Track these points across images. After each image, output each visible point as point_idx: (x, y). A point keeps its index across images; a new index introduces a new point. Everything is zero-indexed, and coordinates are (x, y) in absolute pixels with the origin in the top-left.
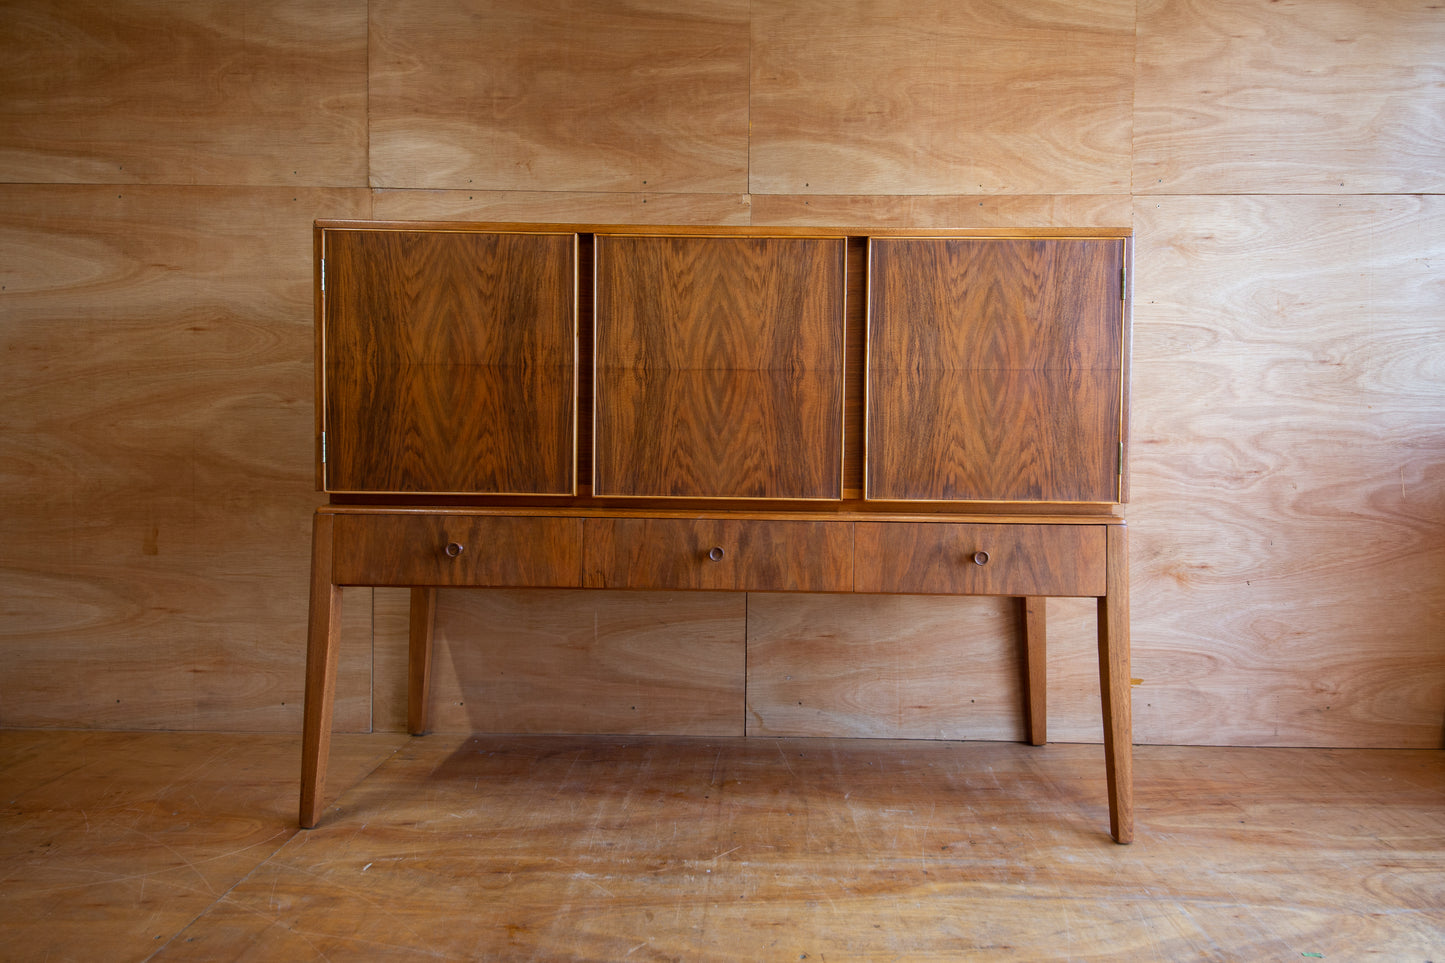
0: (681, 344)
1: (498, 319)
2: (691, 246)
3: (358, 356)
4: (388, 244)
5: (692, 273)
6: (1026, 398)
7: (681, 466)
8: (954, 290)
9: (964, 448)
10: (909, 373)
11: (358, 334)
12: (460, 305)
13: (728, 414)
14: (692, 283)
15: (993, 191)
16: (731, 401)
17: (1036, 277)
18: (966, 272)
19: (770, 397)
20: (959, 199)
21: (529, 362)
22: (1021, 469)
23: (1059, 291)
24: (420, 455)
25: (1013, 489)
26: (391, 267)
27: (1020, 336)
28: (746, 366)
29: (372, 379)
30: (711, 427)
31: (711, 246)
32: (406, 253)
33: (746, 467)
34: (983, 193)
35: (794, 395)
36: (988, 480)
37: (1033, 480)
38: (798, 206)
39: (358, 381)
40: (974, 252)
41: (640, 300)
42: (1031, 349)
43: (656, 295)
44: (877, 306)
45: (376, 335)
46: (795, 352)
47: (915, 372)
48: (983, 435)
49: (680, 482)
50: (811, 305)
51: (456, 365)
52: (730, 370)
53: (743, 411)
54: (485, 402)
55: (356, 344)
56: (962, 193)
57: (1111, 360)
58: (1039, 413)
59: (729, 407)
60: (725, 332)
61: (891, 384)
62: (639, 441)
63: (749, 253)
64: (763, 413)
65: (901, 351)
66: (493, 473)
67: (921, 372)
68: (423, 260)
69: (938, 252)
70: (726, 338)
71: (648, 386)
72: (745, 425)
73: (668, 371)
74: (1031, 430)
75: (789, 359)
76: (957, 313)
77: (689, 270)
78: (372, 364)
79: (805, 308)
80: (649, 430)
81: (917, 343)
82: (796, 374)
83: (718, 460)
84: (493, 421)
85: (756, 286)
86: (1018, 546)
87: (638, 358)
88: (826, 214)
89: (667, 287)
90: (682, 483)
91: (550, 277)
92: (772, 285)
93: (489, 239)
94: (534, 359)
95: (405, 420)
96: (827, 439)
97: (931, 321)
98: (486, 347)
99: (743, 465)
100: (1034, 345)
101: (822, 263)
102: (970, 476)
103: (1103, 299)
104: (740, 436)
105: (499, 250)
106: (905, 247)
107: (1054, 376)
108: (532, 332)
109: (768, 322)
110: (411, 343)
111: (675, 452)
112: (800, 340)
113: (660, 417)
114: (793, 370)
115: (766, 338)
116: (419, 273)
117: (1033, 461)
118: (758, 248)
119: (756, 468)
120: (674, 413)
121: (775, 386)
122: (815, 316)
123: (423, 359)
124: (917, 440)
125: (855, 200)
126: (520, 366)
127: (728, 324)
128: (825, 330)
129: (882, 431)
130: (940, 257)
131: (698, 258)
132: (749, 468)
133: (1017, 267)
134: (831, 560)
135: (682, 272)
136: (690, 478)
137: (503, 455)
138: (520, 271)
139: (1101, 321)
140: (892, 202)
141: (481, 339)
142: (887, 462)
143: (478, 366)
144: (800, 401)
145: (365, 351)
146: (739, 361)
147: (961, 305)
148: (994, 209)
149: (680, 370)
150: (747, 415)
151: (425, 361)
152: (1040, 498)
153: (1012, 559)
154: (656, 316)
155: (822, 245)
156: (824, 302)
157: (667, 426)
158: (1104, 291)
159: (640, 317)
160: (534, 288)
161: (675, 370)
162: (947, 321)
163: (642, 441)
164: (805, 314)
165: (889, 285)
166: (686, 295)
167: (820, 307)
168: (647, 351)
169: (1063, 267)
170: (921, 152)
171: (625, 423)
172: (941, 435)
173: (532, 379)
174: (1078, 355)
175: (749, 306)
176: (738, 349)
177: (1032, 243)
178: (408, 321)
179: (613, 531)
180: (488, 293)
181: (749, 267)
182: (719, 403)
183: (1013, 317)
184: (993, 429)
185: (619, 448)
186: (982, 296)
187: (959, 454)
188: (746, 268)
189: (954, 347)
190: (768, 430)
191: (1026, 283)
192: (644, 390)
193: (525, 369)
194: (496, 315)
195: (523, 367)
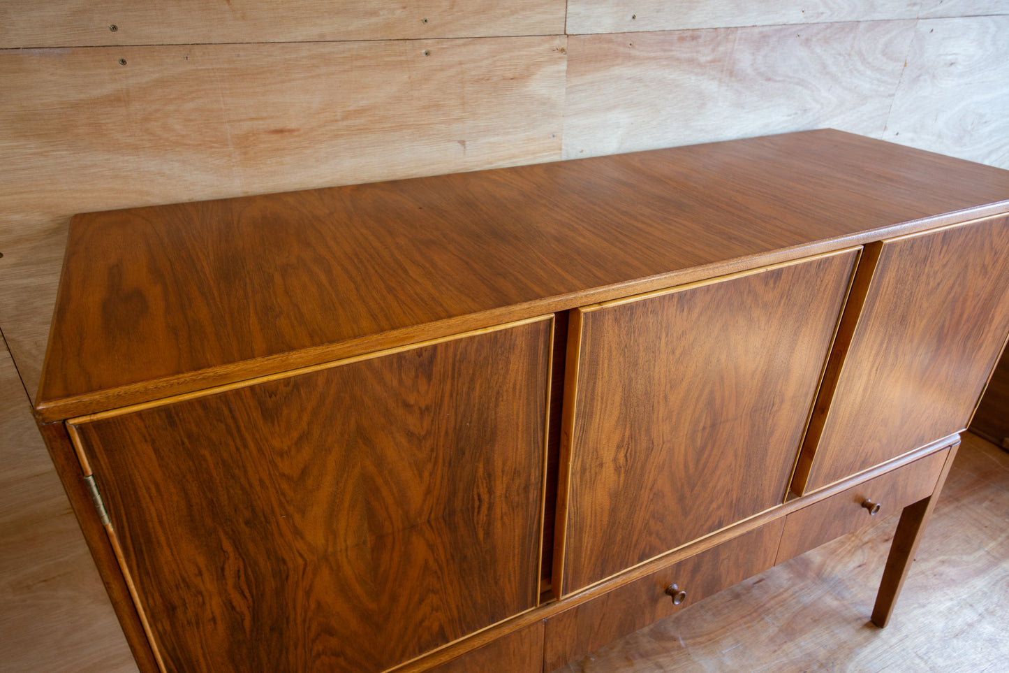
0: (669, 417)
1: (441, 461)
2: (700, 297)
3: (208, 584)
4: (231, 411)
5: (696, 332)
6: (944, 368)
7: (650, 534)
8: (931, 283)
9: (886, 426)
10: (868, 376)
11: (201, 561)
13: (703, 469)
15: (812, 17)
16: (709, 457)
18: (948, 261)
19: (746, 439)
20: (781, 30)
21: (485, 497)
24: (338, 653)
25: (907, 445)
26: (246, 446)
27: (962, 314)
28: (730, 418)
30: (685, 487)
32: (270, 415)
33: (710, 510)
34: (804, 20)
35: (767, 431)
37: (922, 433)
39: (218, 618)
40: (962, 239)
42: (964, 325)
46: (778, 387)
47: (873, 372)
49: (647, 548)
52: (714, 426)
54: (426, 562)
55: (200, 573)
58: (947, 378)
59: (706, 464)
62: (612, 529)
63: (761, 289)
65: (868, 358)
66: (441, 628)
67: (877, 372)
68: (305, 418)
69: (934, 242)
70: (717, 395)
71: (627, 472)
72: (717, 474)
73: (651, 449)
75: (771, 398)
76: (925, 305)
77: (692, 328)
78: (238, 587)
79: (800, 339)
80: (623, 515)
81: (885, 344)
82: (774, 409)
83: (686, 514)
84: (438, 578)
86: (893, 485)
87: (620, 447)
90: (650, 548)
91: (515, 385)
94: (491, 492)
95: (309, 628)
98: (425, 499)
101: (830, 282)
105: (438, 369)
106: (909, 246)
108: (488, 462)
110: (302, 538)
112: (787, 373)
113: (637, 499)
114: (772, 406)
116: (301, 438)
117: (928, 418)
118: (773, 282)
119: (718, 507)
120: (651, 489)
121: (752, 427)
123: (326, 551)
125: (682, 37)
126: (473, 505)
129: (831, 435)
130: (934, 251)
132: (713, 510)
134: (763, 551)
135: (684, 332)
136: (657, 540)
138: (471, 389)
140: (719, 37)
141: (416, 494)
142: (826, 460)
143: (413, 527)
145: (221, 575)
146: (724, 415)
147: (932, 297)
148: (808, 42)
149: (664, 444)
150: (721, 464)
151: (330, 549)
153: (886, 496)
154: (647, 394)
155: (836, 263)
157: (642, 504)
159: (628, 400)
161: (658, 446)
162: (915, 317)
163: (615, 528)
165: (881, 292)
168: (631, 437)
171: (599, 517)
172: (874, 421)
173: (488, 515)
174: (992, 320)
176: (726, 403)
178: (291, 509)
179: (576, 615)
180: (423, 432)
182: (697, 462)
183: (964, 298)
187: (881, 432)
191: (986, 262)
192: (622, 478)
193: (479, 507)
194: (436, 458)
195: (477, 503)
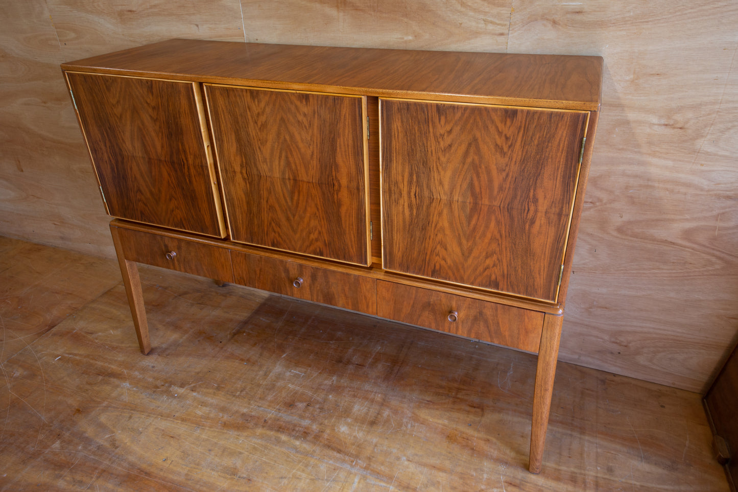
0: (265, 161)
1: (164, 134)
2: (262, 96)
3: (103, 147)
4: (98, 83)
5: (265, 116)
6: (493, 224)
7: (275, 232)
8: (442, 143)
9: (446, 249)
10: (409, 197)
11: (100, 136)
12: (143, 124)
13: (297, 206)
14: (266, 121)
16: (298, 199)
17: (507, 138)
18: (451, 130)
19: (321, 200)
21: (185, 162)
22: (485, 269)
23: (525, 151)
24: (146, 205)
25: (479, 279)
26: (104, 97)
27: (490, 181)
28: (305, 179)
29: (113, 162)
30: (289, 212)
31: (274, 97)
32: (108, 89)
33: (311, 238)
35: (336, 202)
36: (462, 271)
37: (493, 277)
39: (108, 163)
40: (458, 115)
41: (237, 130)
42: (499, 192)
43: (245, 127)
44: (386, 149)
45: (108, 137)
46: (334, 173)
47: (413, 196)
48: (460, 244)
49: (275, 240)
50: (342, 143)
51: (150, 159)
52: (295, 180)
53: (306, 207)
54: (169, 181)
55: (100, 141)
57: (562, 207)
58: (501, 236)
59: (298, 203)
60: (290, 156)
61: (397, 202)
62: (250, 214)
63: (298, 103)
64: (318, 209)
65: (403, 182)
66: (181, 219)
67: (417, 197)
68: (118, 94)
69: (430, 111)
70: (291, 159)
71: (249, 183)
72: (308, 215)
73: (260, 177)
74: (494, 246)
75: (330, 178)
76: (443, 159)
77: (263, 112)
78: (111, 153)
79: (338, 145)
80: (255, 209)
81: (415, 177)
82: (336, 187)
83: (295, 232)
84: (175, 192)
85: (305, 127)
86: (481, 313)
87: (242, 166)
89: (251, 124)
90: (277, 241)
92: (315, 127)
93: (147, 83)
94: (187, 160)
95: (134, 185)
96: (358, 230)
97: (425, 163)
98: (162, 150)
99: (309, 237)
100: (501, 189)
101: (347, 115)
102: (449, 267)
103: (563, 160)
104: (306, 220)
105: (155, 91)
106: (406, 107)
107: (515, 213)
108: (183, 144)
109: (315, 152)
110: (125, 144)
111: (270, 224)
112: (337, 166)
113: (259, 204)
114: (334, 185)
115: (315, 162)
116: (118, 102)
117: (494, 265)
118: (304, 101)
119: (317, 240)
120: (267, 202)
121: (323, 194)
122: (345, 151)
123: (133, 154)
124: (415, 240)
126: (181, 163)
127: (291, 151)
128: (352, 162)
129: (392, 230)
130: (432, 118)
131: (267, 104)
132: (313, 239)
133: (492, 129)
134: (363, 297)
135: (258, 114)
136: (280, 239)
137: (184, 212)
138: (168, 105)
139: (558, 178)
141: (158, 145)
142: (396, 250)
143: (160, 160)
144: (339, 205)
145: (106, 146)
146: (300, 175)
147: (447, 155)
149: (266, 177)
150: (309, 209)
151: (135, 154)
152: (498, 289)
153: (476, 319)
154: (248, 142)
155: (346, 102)
156: (351, 142)
157: (264, 208)
158: (564, 154)
159: (239, 140)
160: (178, 116)
161: (264, 176)
162: (437, 165)
163: (252, 215)
164: (338, 149)
165: (395, 134)
166: (263, 129)
167: (348, 146)
168: (246, 163)
169: (530, 133)
171: (241, 202)
172: (431, 239)
173: (189, 172)
174: (535, 201)
175: (302, 140)
176: (299, 168)
177: (506, 111)
178: (120, 130)
179: (245, 259)
180: (155, 118)
181: (300, 114)
182: (292, 199)
183: (486, 167)
184: (468, 241)
185: (240, 217)
186: (463, 148)
187: (443, 252)
188: (298, 115)
189: (441, 183)
190: (322, 219)
191: (499, 142)
192: (248, 186)
193: (184, 165)
194: (162, 131)
195: (183, 164)
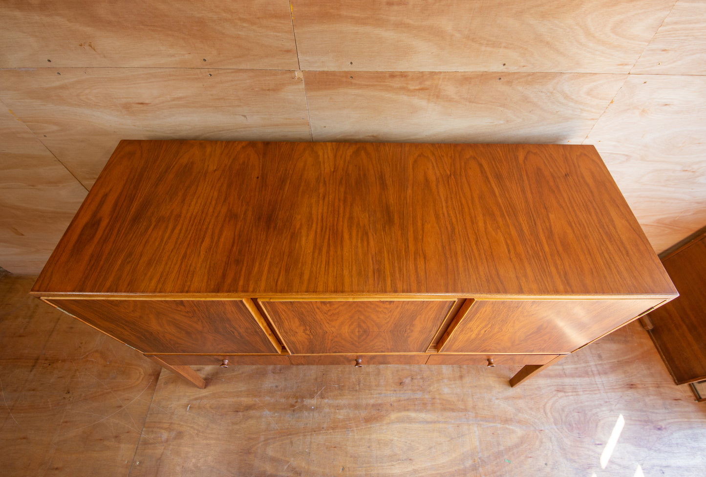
15: (513, 69)
20: (482, 75)
34: (505, 70)
38: (344, 79)
56: (486, 70)
88: (367, 86)
125: (392, 75)
140: (425, 77)
148: (509, 83)
170: (458, 35)
